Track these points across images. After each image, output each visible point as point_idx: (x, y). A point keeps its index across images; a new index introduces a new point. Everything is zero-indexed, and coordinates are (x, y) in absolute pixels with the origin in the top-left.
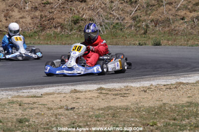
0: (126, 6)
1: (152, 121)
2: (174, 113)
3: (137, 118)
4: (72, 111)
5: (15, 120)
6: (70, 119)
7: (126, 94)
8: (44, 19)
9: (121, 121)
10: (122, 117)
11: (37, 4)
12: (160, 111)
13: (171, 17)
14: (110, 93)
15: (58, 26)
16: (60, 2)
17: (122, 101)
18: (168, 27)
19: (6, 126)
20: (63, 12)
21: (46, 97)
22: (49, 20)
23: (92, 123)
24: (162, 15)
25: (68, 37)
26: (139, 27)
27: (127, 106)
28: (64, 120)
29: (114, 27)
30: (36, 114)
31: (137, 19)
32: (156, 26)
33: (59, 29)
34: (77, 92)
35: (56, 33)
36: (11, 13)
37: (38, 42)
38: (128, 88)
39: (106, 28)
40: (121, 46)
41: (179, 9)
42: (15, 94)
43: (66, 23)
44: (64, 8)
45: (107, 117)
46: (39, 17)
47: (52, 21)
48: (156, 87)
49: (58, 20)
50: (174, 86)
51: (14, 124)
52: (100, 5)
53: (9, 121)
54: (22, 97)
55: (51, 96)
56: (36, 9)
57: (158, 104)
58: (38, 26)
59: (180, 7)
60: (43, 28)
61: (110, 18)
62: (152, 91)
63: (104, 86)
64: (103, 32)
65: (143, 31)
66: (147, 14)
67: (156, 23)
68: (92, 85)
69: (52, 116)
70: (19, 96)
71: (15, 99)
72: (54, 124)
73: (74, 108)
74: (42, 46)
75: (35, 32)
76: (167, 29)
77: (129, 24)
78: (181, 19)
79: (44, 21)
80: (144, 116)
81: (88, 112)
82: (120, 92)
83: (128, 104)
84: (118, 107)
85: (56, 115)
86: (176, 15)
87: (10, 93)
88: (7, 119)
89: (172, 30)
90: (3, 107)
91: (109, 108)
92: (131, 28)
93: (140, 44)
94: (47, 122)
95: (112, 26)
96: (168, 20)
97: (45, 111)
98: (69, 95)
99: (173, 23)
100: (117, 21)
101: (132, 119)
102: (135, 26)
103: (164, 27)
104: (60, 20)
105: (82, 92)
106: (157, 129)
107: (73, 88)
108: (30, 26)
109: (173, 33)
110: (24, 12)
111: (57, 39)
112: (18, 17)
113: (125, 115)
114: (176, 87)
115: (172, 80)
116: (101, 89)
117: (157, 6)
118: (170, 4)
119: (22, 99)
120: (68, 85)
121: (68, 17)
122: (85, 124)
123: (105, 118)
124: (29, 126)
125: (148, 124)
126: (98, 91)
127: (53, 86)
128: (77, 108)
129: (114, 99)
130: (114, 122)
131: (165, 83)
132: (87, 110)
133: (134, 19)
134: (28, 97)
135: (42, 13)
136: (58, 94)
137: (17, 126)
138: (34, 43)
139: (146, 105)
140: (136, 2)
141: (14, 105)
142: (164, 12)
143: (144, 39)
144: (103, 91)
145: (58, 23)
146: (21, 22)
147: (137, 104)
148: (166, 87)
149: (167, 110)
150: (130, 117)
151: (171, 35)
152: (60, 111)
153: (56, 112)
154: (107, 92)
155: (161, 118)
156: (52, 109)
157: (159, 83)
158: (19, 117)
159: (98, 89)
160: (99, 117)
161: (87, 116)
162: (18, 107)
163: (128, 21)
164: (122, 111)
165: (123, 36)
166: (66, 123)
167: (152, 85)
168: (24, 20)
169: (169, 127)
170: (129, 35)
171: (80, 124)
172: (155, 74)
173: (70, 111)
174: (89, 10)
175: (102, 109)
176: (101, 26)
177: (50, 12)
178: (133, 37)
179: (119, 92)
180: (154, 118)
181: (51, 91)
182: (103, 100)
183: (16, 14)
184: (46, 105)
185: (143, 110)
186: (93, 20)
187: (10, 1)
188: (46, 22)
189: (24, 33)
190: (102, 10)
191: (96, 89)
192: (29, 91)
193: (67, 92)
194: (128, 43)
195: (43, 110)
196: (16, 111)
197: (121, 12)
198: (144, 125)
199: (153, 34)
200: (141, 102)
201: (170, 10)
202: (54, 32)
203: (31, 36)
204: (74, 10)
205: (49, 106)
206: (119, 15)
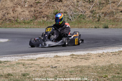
0: (87, 4)
1: (104, 74)
2: (118, 70)
3: (95, 73)
4: (55, 69)
5: (20, 74)
6: (54, 74)
7: (88, 58)
8: (36, 12)
9: (86, 75)
10: (86, 72)
11: (32, 3)
12: (109, 68)
13: (114, 11)
14: (78, 57)
15: (45, 17)
16: (46, 2)
17: (86, 62)
18: (113, 17)
19: (15, 78)
20: (48, 8)
21: (39, 60)
22: (39, 13)
23: (68, 76)
24: (109, 9)
25: (51, 23)
26: (94, 17)
27: (89, 65)
28: (51, 74)
29: (79, 17)
30: (33, 71)
31: (94, 12)
32: (105, 16)
33: (46, 19)
34: (58, 57)
35: (44, 21)
36: (16, 9)
37: (33, 26)
38: (89, 54)
39: (74, 18)
40: (84, 29)
41: (119, 6)
42: (20, 58)
43: (50, 15)
44: (49, 5)
45: (77, 72)
46: (34, 11)
47: (41, 13)
48: (106, 54)
49: (45, 13)
50: (117, 53)
51: (20, 76)
52: (70, 4)
53: (17, 75)
54: (25, 60)
55: (42, 60)
56: (31, 6)
57: (108, 64)
58: (33, 17)
59: (120, 4)
60: (36, 18)
61: (77, 11)
62: (104, 56)
63: (74, 53)
64: (73, 20)
65: (97, 19)
66: (99, 9)
67: (105, 14)
68: (67, 53)
69: (43, 72)
70: (22, 60)
71: (20, 62)
72: (45, 76)
73: (57, 67)
74: (36, 29)
75: (31, 20)
76: (112, 18)
77: (89, 15)
78: (120, 12)
79: (36, 13)
80: (100, 72)
81: (65, 69)
82: (84, 57)
83: (89, 64)
84: (84, 66)
85: (45, 71)
86: (118, 9)
87: (17, 57)
88: (16, 73)
89: (115, 18)
90: (13, 66)
91: (78, 67)
92: (90, 18)
93: (95, 27)
94: (40, 75)
95: (78, 16)
96: (113, 12)
97: (39, 69)
98: (53, 59)
99: (116, 14)
100: (81, 13)
101: (93, 74)
102: (92, 16)
103: (110, 17)
104: (46, 13)
105: (61, 57)
106: (108, 80)
107: (55, 54)
108: (28, 17)
109: (116, 20)
110: (24, 8)
111: (44, 24)
112: (20, 11)
113: (88, 71)
114: (119, 54)
115: (116, 49)
116: (73, 55)
117: (106, 4)
118: (114, 2)
119: (24, 61)
120: (52, 53)
121: (51, 11)
122: (64, 77)
123: (75, 73)
124: (29, 78)
125: (102, 77)
126: (71, 57)
127: (43, 54)
128: (58, 67)
129: (81, 61)
130: (81, 75)
131: (112, 51)
132: (64, 68)
133: (92, 12)
134: (28, 60)
135: (35, 9)
136: (46, 58)
137: (22, 78)
138: (30, 27)
139: (101, 65)
140: (93, 1)
141: (20, 65)
142: (110, 7)
143: (98, 24)
144: (74, 57)
145: (45, 15)
146: (22, 14)
147: (95, 64)
148: (112, 53)
149: (114, 68)
150: (91, 72)
151: (115, 22)
152: (48, 69)
153: (45, 69)
154: (76, 57)
155: (110, 73)
156: (43, 67)
157: (108, 51)
158: (23, 72)
159: (71, 55)
160: (72, 72)
161: (65, 72)
162: (22, 66)
163: (88, 13)
164: (86, 68)
165: (85, 23)
166: (52, 76)
167: (104, 52)
168: (24, 13)
169: (115, 78)
170: (88, 22)
171: (61, 77)
172: (105, 46)
173: (54, 69)
174: (64, 7)
175: (74, 67)
176: (72, 16)
177: (40, 8)
178: (91, 23)
180: (106, 73)
181: (42, 57)
182: (74, 62)
183: (19, 9)
184: (39, 65)
185: (99, 68)
186: (66, 13)
187: (15, 1)
188: (38, 14)
189: (24, 21)
190: (72, 7)
191: (69, 55)
192: (28, 56)
193: (52, 57)
194: (88, 27)
195: (38, 68)
196: (21, 69)
197: (83, 8)
198: (99, 77)
199: (103, 21)
200: (97, 63)
201: (114, 6)
202: (43, 20)
203: (28, 23)
204: (55, 7)
205: (41, 66)
206: (83, 9)
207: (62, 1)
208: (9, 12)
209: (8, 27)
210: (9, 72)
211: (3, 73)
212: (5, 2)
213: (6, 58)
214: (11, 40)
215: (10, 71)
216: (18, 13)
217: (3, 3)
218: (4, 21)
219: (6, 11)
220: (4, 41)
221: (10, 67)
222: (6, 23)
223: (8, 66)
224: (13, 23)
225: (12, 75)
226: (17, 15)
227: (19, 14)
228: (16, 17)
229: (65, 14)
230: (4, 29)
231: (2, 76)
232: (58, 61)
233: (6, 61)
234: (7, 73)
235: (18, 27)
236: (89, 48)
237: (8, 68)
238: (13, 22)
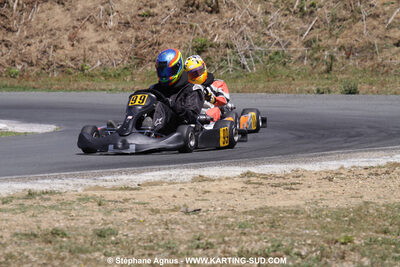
0: (294, 21)
1: (343, 234)
2: (385, 220)
3: (315, 228)
4: (196, 216)
5: (91, 233)
6: (193, 231)
7: (295, 184)
8: (142, 43)
9: (287, 235)
10: (288, 228)
11: (128, 16)
12: (358, 216)
13: (376, 41)
14: (264, 181)
16: (172, 12)
17: (288, 197)
18: (372, 59)
19: (75, 243)
20: (177, 31)
21: (148, 190)
22: (150, 46)
23: (232, 238)
24: (359, 37)
26: (316, 59)
27: (298, 206)
28: (181, 233)
29: (271, 58)
30: (129, 221)
31: (314, 45)
32: (348, 58)
34: (204, 181)
36: (81, 33)
38: (299, 173)
39: (256, 61)
40: (283, 95)
41: (391, 27)
42: (91, 183)
44: (179, 23)
45: (260, 226)
46: (133, 41)
47: (156, 47)
48: (350, 171)
50: (384, 170)
51: (89, 238)
52: (244, 19)
53: (80, 235)
54: (103, 189)
55: (156, 188)
56: (127, 24)
57: (355, 202)
58: (131, 58)
59: (393, 22)
60: (140, 60)
61: (264, 42)
62: (342, 179)
63: (253, 169)
64: (252, 69)
65: (324, 68)
66: (331, 36)
67: (350, 52)
68: (232, 168)
69: (159, 225)
70: (97, 188)
71: (90, 193)
72: (163, 239)
73: (200, 210)
75: (126, 68)
76: (368, 63)
77: (299, 54)
78: (394, 44)
79: (141, 47)
80: (329, 226)
81: (226, 217)
82: (284, 181)
83: (299, 203)
84: (281, 209)
85: (166, 224)
86: (386, 37)
87: (81, 181)
88: (76, 229)
89: (378, 65)
90: (69, 207)
91: (264, 210)
92: (302, 61)
93: (318, 91)
94: (150, 236)
95: (267, 58)
96: (371, 46)
97: (145, 215)
99: (381, 51)
100: (277, 49)
101: (307, 232)
102: (309, 57)
103: (364, 59)
105: (214, 181)
106: (353, 250)
107: (197, 172)
108: (116, 58)
109: (381, 70)
110: (105, 30)
112: (94, 40)
113: (294, 224)
114: (387, 173)
115: (379, 159)
116: (249, 174)
117: (351, 20)
118: (375, 16)
119: (103, 193)
120: (187, 167)
121: (186, 41)
122: (221, 240)
123: (256, 228)
124: (117, 243)
125: (337, 241)
126: (245, 179)
127: (160, 170)
128: (204, 209)
129: (273, 193)
130: (274, 236)
131: (367, 165)
132: (223, 214)
133: (308, 44)
134: (114, 189)
135: (139, 33)
136: (169, 184)
137: (94, 242)
138: (122, 90)
139: (332, 205)
140: (312, 12)
141: (89, 204)
142: (363, 31)
143: (326, 81)
144: (253, 179)
146: (99, 50)
147: (316, 203)
148: (368, 171)
149: (372, 215)
150: (304, 227)
151: (377, 75)
152: (174, 215)
153: (166, 217)
154: (260, 180)
155: (360, 229)
156: (158, 212)
157: (356, 164)
158: (99, 226)
159: (243, 175)
160: (245, 227)
161: (224, 225)
162: (96, 208)
163: (298, 47)
164: (289, 215)
165: (288, 76)
166: (186, 238)
167: (342, 168)
168: (105, 46)
169: (376, 246)
170: (298, 74)
171: (211, 240)
172: (348, 147)
173: (192, 216)
174: (224, 28)
175: (251, 212)
176: (247, 57)
177: (152, 32)
178: (306, 77)
179: (281, 180)
180: (348, 230)
181: (157, 179)
182: (252, 195)
183: (90, 34)
184: (148, 203)
185: (326, 215)
186: (232, 47)
187: (79, 10)
188: (146, 50)
189: (105, 69)
190: (248, 28)
191: (239, 174)
192: (115, 177)
193: (186, 180)
194: (297, 89)
195: (143, 213)
196: (93, 215)
197: (283, 32)
198: (328, 243)
199: (342, 73)
200: (323, 199)
201: (374, 28)
203: (117, 76)
204: (196, 27)
205: (154, 206)
206: (281, 36)
207: (218, 12)
208: (61, 43)
209: (54, 87)
210: (57, 225)
211: (39, 228)
212: (46, 12)
213: (49, 181)
214: (65, 128)
215: (58, 221)
216: (87, 47)
217: (43, 16)
218: (44, 69)
219: (50, 40)
220: (45, 131)
221: (60, 210)
222: (50, 75)
223: (52, 207)
224: (70, 77)
225: (64, 235)
226: (82, 51)
227: (90, 49)
228: (82, 57)
229: (229, 51)
230: (44, 93)
231: (35, 236)
232: (206, 192)
233: (47, 193)
234: (51, 229)
235: (86, 90)
236: (298, 152)
237: (53, 212)
238: (70, 74)
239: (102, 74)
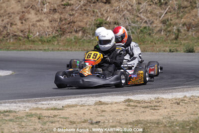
0: (155, 8)
4: (97, 126)
7: (157, 106)
8: (64, 22)
11: (56, 5)
12: (195, 126)
14: (138, 105)
15: (80, 30)
16: (82, 3)
17: (153, 114)
20: (85, 15)
21: (68, 110)
22: (69, 24)
25: (90, 42)
26: (169, 31)
27: (159, 120)
29: (141, 31)
31: (167, 23)
32: (188, 31)
33: (80, 34)
34: (102, 104)
35: (77, 38)
36: (27, 16)
37: (58, 48)
38: (159, 100)
39: (133, 33)
40: (149, 53)
42: (34, 105)
43: (88, 27)
44: (86, 10)
46: (59, 20)
47: (72, 24)
48: (190, 99)
49: (79, 23)
52: (126, 7)
54: (41, 109)
55: (73, 109)
56: (55, 10)
57: (193, 117)
58: (58, 31)
60: (63, 32)
61: (137, 21)
62: (186, 103)
63: (132, 97)
65: (174, 36)
66: (178, 17)
67: (189, 27)
68: (119, 97)
70: (37, 109)
71: (34, 112)
73: (99, 122)
74: (62, 52)
75: (54, 37)
77: (158, 29)
79: (63, 24)
80: (178, 132)
81: (115, 126)
82: (150, 105)
83: (159, 118)
84: (149, 121)
87: (28, 104)
90: (20, 120)
91: (138, 122)
92: (161, 33)
93: (170, 51)
95: (139, 30)
97: (67, 125)
98: (93, 107)
100: (145, 25)
102: (165, 30)
103: (198, 32)
104: (81, 24)
105: (108, 104)
107: (98, 99)
108: (48, 30)
110: (41, 14)
111: (78, 45)
112: (35, 20)
113: (157, 131)
116: (129, 100)
117: (190, 8)
119: (41, 112)
120: (92, 96)
121: (90, 20)
126: (127, 103)
127: (75, 98)
128: (102, 121)
129: (143, 112)
132: (114, 124)
133: (164, 22)
134: (48, 109)
135: (62, 16)
136: (81, 106)
138: (52, 49)
139: (180, 119)
140: (166, 3)
141: (33, 118)
142: (197, 14)
143: (175, 45)
144: (132, 104)
145: (79, 27)
146: (38, 26)
147: (170, 118)
152: (84, 125)
153: (79, 126)
154: (135, 104)
156: (74, 123)
157: (194, 95)
159: (125, 101)
160: (127, 132)
162: (37, 120)
163: (158, 24)
164: (153, 125)
165: (152, 42)
167: (185, 97)
168: (41, 23)
170: (158, 41)
172: (189, 84)
173: (95, 126)
174: (113, 13)
175: (130, 123)
176: (128, 30)
177: (70, 15)
178: (162, 42)
181: (74, 103)
182: (131, 113)
183: (32, 16)
184: (68, 118)
185: (176, 125)
186: (118, 24)
187: (26, 2)
188: (66, 26)
189: (41, 37)
190: (128, 13)
191: (123, 100)
192: (48, 102)
193: (91, 104)
194: (158, 49)
195: (65, 124)
196: (35, 125)
197: (149, 15)
199: (185, 39)
200: (174, 116)
202: (75, 36)
203: (49, 42)
204: (97, 12)
205: (72, 119)
206: (148, 17)
207: (109, 3)
208: (15, 22)
209: (11, 48)
210: (13, 131)
211: (3, 132)
212: (6, 3)
213: (9, 105)
214: (17, 73)
215: (14, 129)
216: (30, 24)
217: (4, 5)
218: (4, 37)
219: (8, 20)
221: (15, 122)
222: (8, 41)
223: (11, 120)
224: (20, 42)
226: (28, 27)
227: (33, 25)
228: (27, 30)
230: (5, 52)
232: (103, 111)
233: (7, 111)
235: (30, 50)
236: (158, 87)
237: (11, 123)
238: (20, 40)
239: (40, 40)
